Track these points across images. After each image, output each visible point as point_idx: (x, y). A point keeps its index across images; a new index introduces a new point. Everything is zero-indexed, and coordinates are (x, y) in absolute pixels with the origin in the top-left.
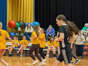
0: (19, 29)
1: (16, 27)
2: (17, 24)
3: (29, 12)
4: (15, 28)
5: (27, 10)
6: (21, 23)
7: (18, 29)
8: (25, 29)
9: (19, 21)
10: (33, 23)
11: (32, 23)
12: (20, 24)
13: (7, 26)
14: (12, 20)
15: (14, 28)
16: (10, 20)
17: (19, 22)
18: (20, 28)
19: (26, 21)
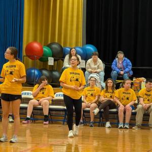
0: (51, 61)
1: (43, 56)
2: (46, 49)
3: (72, 21)
4: (41, 59)
5: (70, 19)
6: (55, 48)
7: (48, 61)
8: (63, 60)
9: (49, 42)
10: (82, 49)
11: (80, 47)
12: (51, 49)
13: (24, 53)
14: (35, 41)
15: (39, 60)
16: (31, 40)
17: (49, 46)
18: (53, 59)
19: (65, 43)
